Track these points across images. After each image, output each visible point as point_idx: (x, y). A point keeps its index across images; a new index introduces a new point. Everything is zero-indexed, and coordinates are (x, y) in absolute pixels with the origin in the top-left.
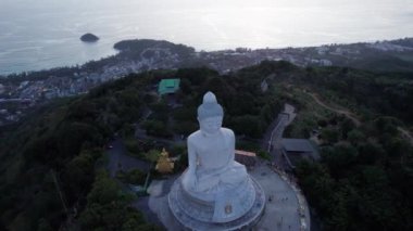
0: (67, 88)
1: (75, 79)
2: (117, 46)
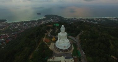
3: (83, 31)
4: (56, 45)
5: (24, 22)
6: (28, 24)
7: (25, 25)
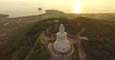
0: (34, 20)
1: (36, 18)
2: (46, 11)
3: (84, 29)
4: (54, 46)
5: (25, 17)
6: (29, 19)
7: (26, 20)
